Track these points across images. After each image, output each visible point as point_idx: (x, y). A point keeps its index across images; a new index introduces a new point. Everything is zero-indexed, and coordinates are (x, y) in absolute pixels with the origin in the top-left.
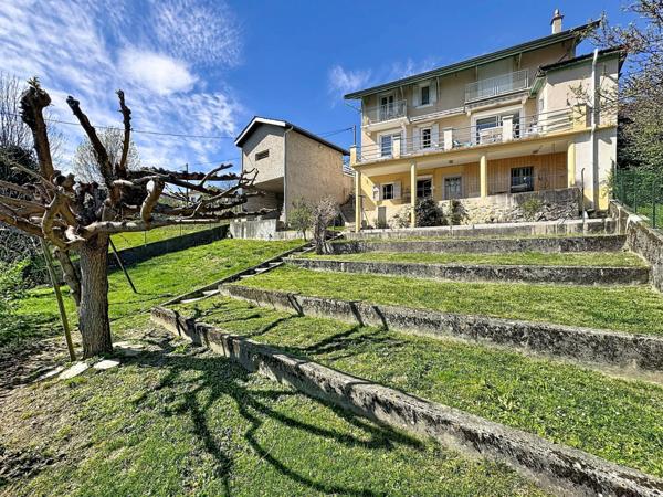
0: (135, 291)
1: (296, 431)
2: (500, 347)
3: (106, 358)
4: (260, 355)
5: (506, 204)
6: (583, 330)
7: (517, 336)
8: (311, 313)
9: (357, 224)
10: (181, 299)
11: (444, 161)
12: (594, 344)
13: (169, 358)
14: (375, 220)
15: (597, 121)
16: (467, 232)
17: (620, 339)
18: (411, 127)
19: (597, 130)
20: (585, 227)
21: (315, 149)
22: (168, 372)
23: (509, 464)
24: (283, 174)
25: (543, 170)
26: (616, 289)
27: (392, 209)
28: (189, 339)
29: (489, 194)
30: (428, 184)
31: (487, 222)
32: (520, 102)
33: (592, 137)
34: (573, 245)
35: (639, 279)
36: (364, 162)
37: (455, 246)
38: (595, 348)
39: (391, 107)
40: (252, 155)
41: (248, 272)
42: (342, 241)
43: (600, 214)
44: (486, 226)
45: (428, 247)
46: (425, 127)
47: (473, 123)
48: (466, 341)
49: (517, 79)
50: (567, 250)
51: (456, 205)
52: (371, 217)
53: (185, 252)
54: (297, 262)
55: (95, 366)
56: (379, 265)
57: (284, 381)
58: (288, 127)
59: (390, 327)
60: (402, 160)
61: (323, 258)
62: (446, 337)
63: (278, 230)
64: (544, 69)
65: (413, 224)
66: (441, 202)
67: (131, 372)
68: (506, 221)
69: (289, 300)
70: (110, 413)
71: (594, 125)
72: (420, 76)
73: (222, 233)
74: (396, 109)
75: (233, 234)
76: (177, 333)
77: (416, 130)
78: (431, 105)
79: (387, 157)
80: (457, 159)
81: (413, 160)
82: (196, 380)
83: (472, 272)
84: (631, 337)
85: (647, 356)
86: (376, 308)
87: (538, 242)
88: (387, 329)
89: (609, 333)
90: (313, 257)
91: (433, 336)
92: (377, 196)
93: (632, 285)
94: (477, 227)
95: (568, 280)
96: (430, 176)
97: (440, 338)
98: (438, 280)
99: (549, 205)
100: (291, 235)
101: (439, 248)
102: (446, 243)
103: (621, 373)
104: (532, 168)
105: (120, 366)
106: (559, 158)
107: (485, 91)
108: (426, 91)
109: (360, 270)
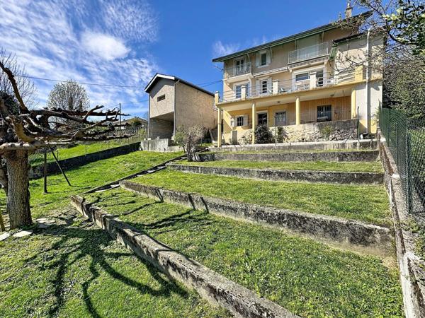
0: (70, 185)
1: (116, 281)
2: (271, 227)
3: (24, 230)
4: (117, 228)
5: (312, 129)
6: (319, 217)
7: (280, 219)
8: (167, 201)
9: (218, 142)
10: (95, 190)
11: (274, 101)
12: (324, 226)
13: (67, 230)
14: (230, 140)
15: (370, 76)
16: (284, 148)
17: (339, 223)
18: (254, 79)
19: (370, 82)
20: (358, 145)
21: (195, 94)
22: (60, 239)
23: (231, 311)
24: (174, 110)
25: (337, 107)
26: (363, 187)
27: (241, 132)
28: (87, 217)
29: (302, 122)
30: (265, 116)
31: (300, 141)
32: (323, 63)
33: (367, 86)
34: (346, 157)
35: (378, 180)
36: (224, 102)
37: (273, 157)
38: (325, 229)
39: (242, 67)
40: (155, 98)
41: (143, 173)
42: (207, 153)
43: (371, 136)
44: (298, 144)
45: (257, 157)
46: (263, 79)
47: (294, 77)
48: (251, 222)
49: (322, 49)
50: (342, 160)
51: (280, 130)
52: (227, 137)
53: (111, 160)
54: (174, 166)
55: (14, 235)
56: (221, 169)
57: (128, 247)
58: (176, 80)
59: (210, 211)
60: (246, 101)
61: (191, 164)
62: (241, 219)
63: (169, 145)
64: (336, 41)
65: (253, 142)
66: (271, 128)
67: (37, 239)
68: (311, 141)
69: (156, 191)
70: (7, 268)
71: (367, 78)
72: (261, 46)
73: (136, 147)
74: (245, 68)
75: (143, 147)
76: (82, 212)
77: (258, 82)
78: (267, 65)
79: (239, 99)
80: (284, 100)
81: (254, 101)
82: (75, 245)
83: (277, 174)
84: (345, 222)
85: (354, 235)
86: (202, 198)
87: (325, 155)
88: (208, 213)
89: (334, 218)
90: (185, 163)
91: (234, 218)
92: (233, 123)
93: (374, 184)
94: (292, 144)
95: (335, 180)
96: (266, 111)
97: (237, 219)
98: (256, 179)
99: (339, 130)
100: (177, 149)
101: (263, 158)
102: (267, 155)
103: (340, 246)
104: (330, 106)
105: (31, 235)
106: (346, 100)
107: (301, 56)
108: (264, 56)
109: (210, 172)
